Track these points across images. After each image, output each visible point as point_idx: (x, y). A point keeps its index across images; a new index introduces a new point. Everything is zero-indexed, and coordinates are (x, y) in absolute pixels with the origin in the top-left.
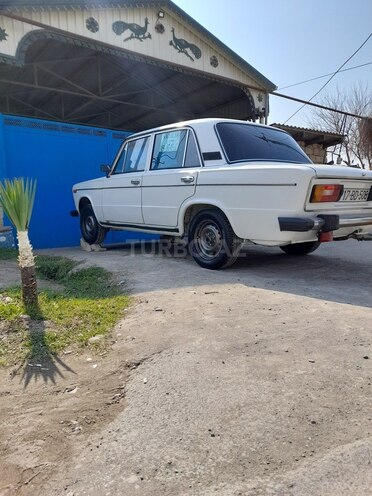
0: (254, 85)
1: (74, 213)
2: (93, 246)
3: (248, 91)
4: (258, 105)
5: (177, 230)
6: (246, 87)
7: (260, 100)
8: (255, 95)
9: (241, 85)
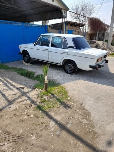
0: (63, 8)
1: (20, 53)
2: (29, 64)
3: (62, 10)
4: (64, 14)
5: (60, 64)
6: (61, 9)
7: (65, 13)
8: (63, 11)
9: (60, 8)
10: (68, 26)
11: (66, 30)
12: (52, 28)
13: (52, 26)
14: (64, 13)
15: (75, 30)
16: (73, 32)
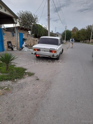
3: (13, 18)
10: (19, 30)
11: (18, 32)
12: (6, 31)
13: (6, 29)
14: (15, 20)
15: (24, 33)
16: (23, 34)
